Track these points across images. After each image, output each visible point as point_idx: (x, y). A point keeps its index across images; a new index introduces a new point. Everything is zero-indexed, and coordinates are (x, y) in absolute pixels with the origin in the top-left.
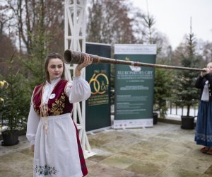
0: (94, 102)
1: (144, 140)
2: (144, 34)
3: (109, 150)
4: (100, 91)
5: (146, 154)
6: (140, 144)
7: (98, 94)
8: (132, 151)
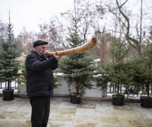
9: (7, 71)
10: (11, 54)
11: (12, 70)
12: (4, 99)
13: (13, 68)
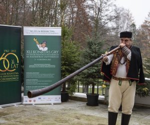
0: (4, 79)
1: (44, 113)
2: (100, 10)
3: (7, 119)
4: (10, 69)
5: (36, 123)
6: (38, 116)
7: (7, 72)
8: (27, 120)
9: (89, 72)
10: (96, 53)
11: (94, 71)
12: (88, 105)
13: (96, 68)
